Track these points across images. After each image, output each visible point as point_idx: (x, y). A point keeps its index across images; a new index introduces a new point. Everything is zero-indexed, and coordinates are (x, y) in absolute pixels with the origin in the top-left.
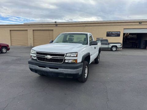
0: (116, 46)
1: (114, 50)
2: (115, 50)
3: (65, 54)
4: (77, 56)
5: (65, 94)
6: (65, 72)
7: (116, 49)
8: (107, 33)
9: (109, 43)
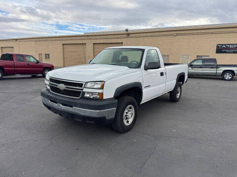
0: (232, 72)
1: (227, 78)
2: (230, 78)
3: (84, 83)
4: (102, 88)
5: (77, 149)
6: (82, 114)
7: (233, 77)
8: (218, 47)
9: (217, 65)
